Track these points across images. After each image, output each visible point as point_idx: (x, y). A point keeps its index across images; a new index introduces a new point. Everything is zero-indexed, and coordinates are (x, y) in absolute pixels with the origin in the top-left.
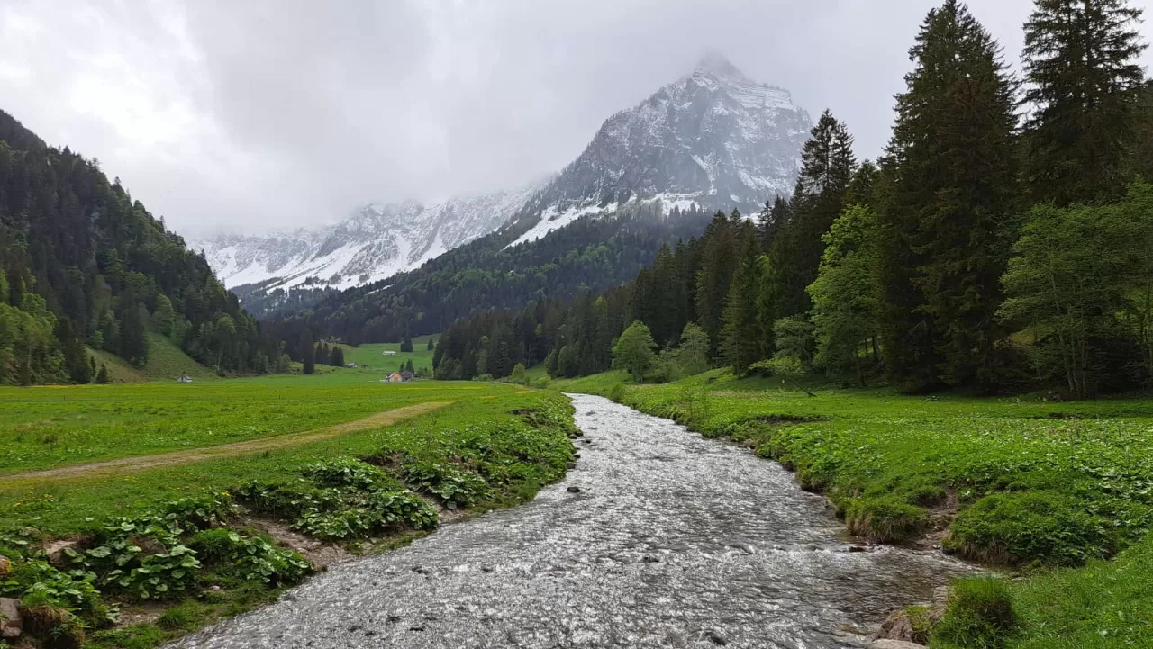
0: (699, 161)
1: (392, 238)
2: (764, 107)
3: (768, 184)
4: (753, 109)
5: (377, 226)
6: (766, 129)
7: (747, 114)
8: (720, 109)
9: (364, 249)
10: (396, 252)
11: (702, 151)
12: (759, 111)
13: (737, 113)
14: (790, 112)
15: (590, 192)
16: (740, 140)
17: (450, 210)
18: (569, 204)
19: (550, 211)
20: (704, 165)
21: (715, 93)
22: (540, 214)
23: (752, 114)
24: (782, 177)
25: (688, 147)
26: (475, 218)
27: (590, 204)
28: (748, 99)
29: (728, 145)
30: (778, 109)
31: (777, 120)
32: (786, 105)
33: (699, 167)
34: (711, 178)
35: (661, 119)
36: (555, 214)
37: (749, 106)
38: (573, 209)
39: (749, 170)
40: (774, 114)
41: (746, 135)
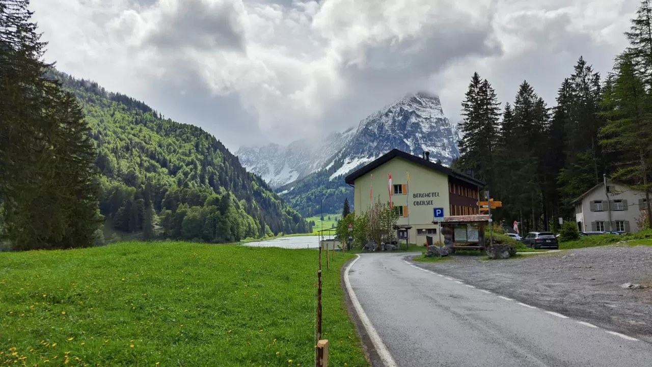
0: (406, 142)
2: (431, 118)
3: (434, 150)
4: (426, 118)
6: (431, 127)
7: (424, 120)
8: (413, 120)
11: (407, 137)
12: (429, 119)
13: (420, 120)
14: (441, 119)
15: (363, 152)
16: (422, 132)
18: (355, 157)
19: (347, 160)
20: (408, 143)
21: (412, 113)
22: (343, 161)
23: (426, 120)
24: (439, 146)
25: (402, 135)
27: (364, 157)
28: (424, 113)
29: (417, 134)
30: (436, 118)
31: (436, 123)
32: (440, 116)
33: (407, 144)
34: (411, 149)
35: (390, 122)
36: (349, 161)
37: (425, 117)
38: (356, 159)
39: (426, 144)
40: (435, 120)
41: (424, 130)
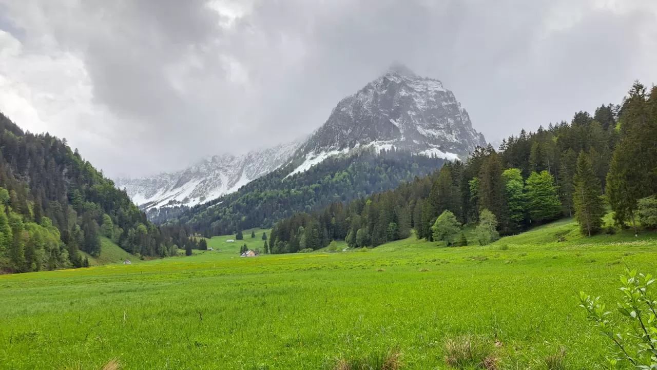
0: (395, 123)
1: (218, 175)
2: (428, 91)
3: (434, 134)
4: (421, 92)
5: (209, 169)
6: (429, 102)
7: (418, 95)
8: (403, 93)
9: (201, 182)
10: (220, 183)
11: (395, 115)
12: (425, 93)
13: (413, 94)
14: (442, 93)
15: (332, 143)
16: (416, 109)
17: (250, 157)
18: (321, 150)
19: (311, 154)
20: (397, 124)
21: (400, 84)
22: (305, 156)
23: (421, 95)
24: (441, 129)
25: (387, 115)
26: (265, 161)
27: (333, 149)
28: (418, 87)
29: (409, 112)
30: (435, 91)
31: (435, 97)
32: (440, 89)
33: (394, 126)
34: (402, 131)
35: (370, 100)
36: (314, 156)
37: (419, 90)
38: (324, 153)
39: (423, 126)
40: (434, 94)
41: (419, 106)
